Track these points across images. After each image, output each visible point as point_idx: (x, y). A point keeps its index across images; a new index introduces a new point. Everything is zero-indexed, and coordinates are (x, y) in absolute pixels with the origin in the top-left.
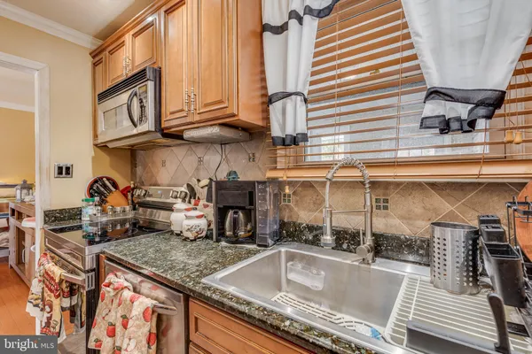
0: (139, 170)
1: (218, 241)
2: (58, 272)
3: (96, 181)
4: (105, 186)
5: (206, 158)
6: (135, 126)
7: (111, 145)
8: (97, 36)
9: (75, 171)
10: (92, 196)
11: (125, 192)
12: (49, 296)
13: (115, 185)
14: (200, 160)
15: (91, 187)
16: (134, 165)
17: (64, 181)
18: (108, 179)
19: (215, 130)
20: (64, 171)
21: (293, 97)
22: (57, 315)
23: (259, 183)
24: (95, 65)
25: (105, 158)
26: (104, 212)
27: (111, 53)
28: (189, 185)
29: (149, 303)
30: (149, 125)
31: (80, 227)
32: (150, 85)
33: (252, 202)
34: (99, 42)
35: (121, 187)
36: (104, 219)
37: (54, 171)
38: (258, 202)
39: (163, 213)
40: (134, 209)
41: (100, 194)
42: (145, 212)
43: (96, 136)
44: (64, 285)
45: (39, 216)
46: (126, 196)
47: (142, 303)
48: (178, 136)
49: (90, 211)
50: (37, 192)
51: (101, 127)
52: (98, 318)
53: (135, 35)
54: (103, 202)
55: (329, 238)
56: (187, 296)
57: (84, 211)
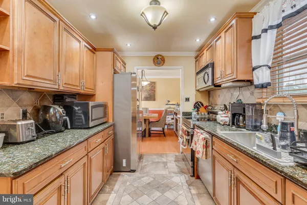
0: (211, 99)
1: (232, 126)
2: (185, 128)
3: (196, 103)
4: (199, 105)
5: (234, 93)
6: (206, 84)
7: (200, 90)
8: (197, 51)
9: (190, 100)
10: (195, 108)
11: (206, 108)
12: (183, 135)
13: (202, 105)
14: (232, 94)
15: (195, 105)
16: (209, 97)
17: (187, 103)
18: (200, 102)
19: (231, 84)
20: (187, 100)
21: (262, 67)
22: (185, 140)
23: (247, 104)
24: (196, 62)
25: (199, 95)
26: (198, 114)
27: (200, 57)
28: (224, 105)
29: (204, 136)
30: (210, 83)
31: (191, 118)
32: (210, 69)
33: (244, 112)
34: (198, 53)
35: (205, 106)
36: (198, 117)
37: (185, 100)
38: (246, 112)
39: (214, 115)
40: (208, 114)
41: (197, 108)
42: (213, 116)
43: (196, 87)
44: (186, 132)
45: (181, 114)
46: (206, 109)
47: (202, 136)
48: (220, 86)
49: (194, 113)
50: (181, 107)
51: (197, 84)
52: (193, 141)
53: (207, 50)
54: (198, 111)
55: (265, 125)
56: (213, 135)
57: (193, 113)
